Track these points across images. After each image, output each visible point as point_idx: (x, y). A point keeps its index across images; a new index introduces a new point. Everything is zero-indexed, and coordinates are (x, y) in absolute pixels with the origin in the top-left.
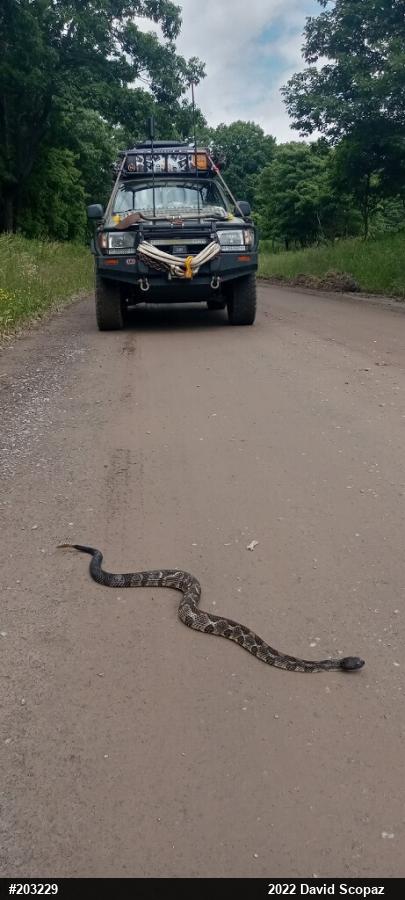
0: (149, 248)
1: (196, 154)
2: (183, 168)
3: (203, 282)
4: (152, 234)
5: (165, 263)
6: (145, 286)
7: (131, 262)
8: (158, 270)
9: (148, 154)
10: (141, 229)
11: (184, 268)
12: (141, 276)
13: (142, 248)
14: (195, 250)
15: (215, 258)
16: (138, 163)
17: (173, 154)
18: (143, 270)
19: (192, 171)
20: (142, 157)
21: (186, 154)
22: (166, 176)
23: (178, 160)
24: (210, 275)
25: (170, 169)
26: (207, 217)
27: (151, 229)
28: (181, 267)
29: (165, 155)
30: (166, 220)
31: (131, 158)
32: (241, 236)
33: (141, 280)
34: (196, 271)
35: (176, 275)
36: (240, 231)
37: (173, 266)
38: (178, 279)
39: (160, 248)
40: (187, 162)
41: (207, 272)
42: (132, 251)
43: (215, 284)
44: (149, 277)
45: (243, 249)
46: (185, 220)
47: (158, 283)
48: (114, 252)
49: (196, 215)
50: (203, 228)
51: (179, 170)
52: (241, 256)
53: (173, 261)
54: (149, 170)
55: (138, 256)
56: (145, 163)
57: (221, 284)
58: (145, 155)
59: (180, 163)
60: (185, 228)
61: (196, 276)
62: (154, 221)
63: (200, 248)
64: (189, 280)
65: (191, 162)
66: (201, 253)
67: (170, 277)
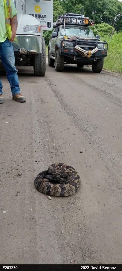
0: (78, 47)
1: (85, 19)
3: (92, 59)
4: (79, 43)
5: (82, 52)
6: (75, 59)
7: (72, 51)
8: (80, 54)
9: (72, 18)
10: (76, 42)
11: (88, 54)
12: (74, 55)
13: (76, 47)
14: (91, 49)
15: (97, 52)
16: (68, 20)
17: (79, 18)
18: (76, 54)
19: (83, 24)
20: (69, 18)
21: (82, 19)
22: (76, 25)
23: (80, 20)
25: (77, 23)
26: (95, 39)
27: (78, 41)
29: (76, 18)
30: (83, 39)
31: (66, 18)
33: (74, 57)
34: (91, 56)
35: (85, 56)
36: (103, 45)
38: (85, 58)
39: (81, 47)
40: (82, 21)
41: (94, 56)
42: (72, 48)
43: (95, 60)
44: (77, 56)
45: (103, 50)
46: (89, 40)
47: (79, 58)
48: (67, 48)
49: (92, 39)
50: (93, 43)
51: (80, 24)
52: (103, 52)
53: (85, 52)
54: (71, 23)
55: (75, 50)
56: (70, 20)
57: (97, 60)
58: (70, 18)
59: (80, 21)
60: (89, 42)
61: (91, 57)
62: (80, 39)
63: (93, 48)
64: (88, 58)
65: (84, 21)
66: (93, 50)
67: (83, 57)
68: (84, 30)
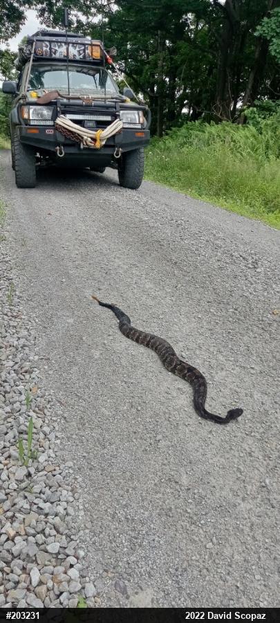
0: (65, 121)
1: (92, 45)
2: (81, 56)
3: (108, 151)
4: (67, 109)
5: (78, 134)
6: (61, 154)
7: (50, 132)
8: (72, 140)
9: (54, 42)
10: (59, 105)
11: (94, 140)
12: (58, 144)
13: (59, 121)
14: (103, 125)
15: (119, 132)
16: (44, 49)
17: (73, 43)
18: (61, 139)
19: (88, 59)
20: (48, 43)
21: (84, 45)
22: (67, 62)
23: (77, 49)
24: (113, 147)
25: (71, 57)
26: (112, 98)
27: (65, 105)
28: (92, 138)
29: (67, 43)
30: (79, 98)
31: (39, 43)
32: (137, 116)
33: (58, 148)
34: (104, 143)
35: (87, 145)
36: (136, 112)
37: (85, 137)
38: (89, 149)
39: (75, 122)
40: (84, 51)
41: (112, 144)
42: (51, 123)
43: (117, 155)
44: (65, 145)
45: (139, 127)
46: (94, 99)
47: (72, 150)
48: (36, 123)
49: (104, 96)
50: (108, 107)
51: (78, 58)
52: (137, 132)
53: (86, 134)
54: (54, 56)
55: (56, 127)
56: (50, 49)
57: (123, 154)
58: (50, 42)
59: (79, 51)
60: (95, 106)
61: (105, 146)
62: (69, 99)
63: (108, 123)
64: (96, 150)
65: (88, 51)
66: (109, 127)
67: (82, 147)
68: (94, 76)
